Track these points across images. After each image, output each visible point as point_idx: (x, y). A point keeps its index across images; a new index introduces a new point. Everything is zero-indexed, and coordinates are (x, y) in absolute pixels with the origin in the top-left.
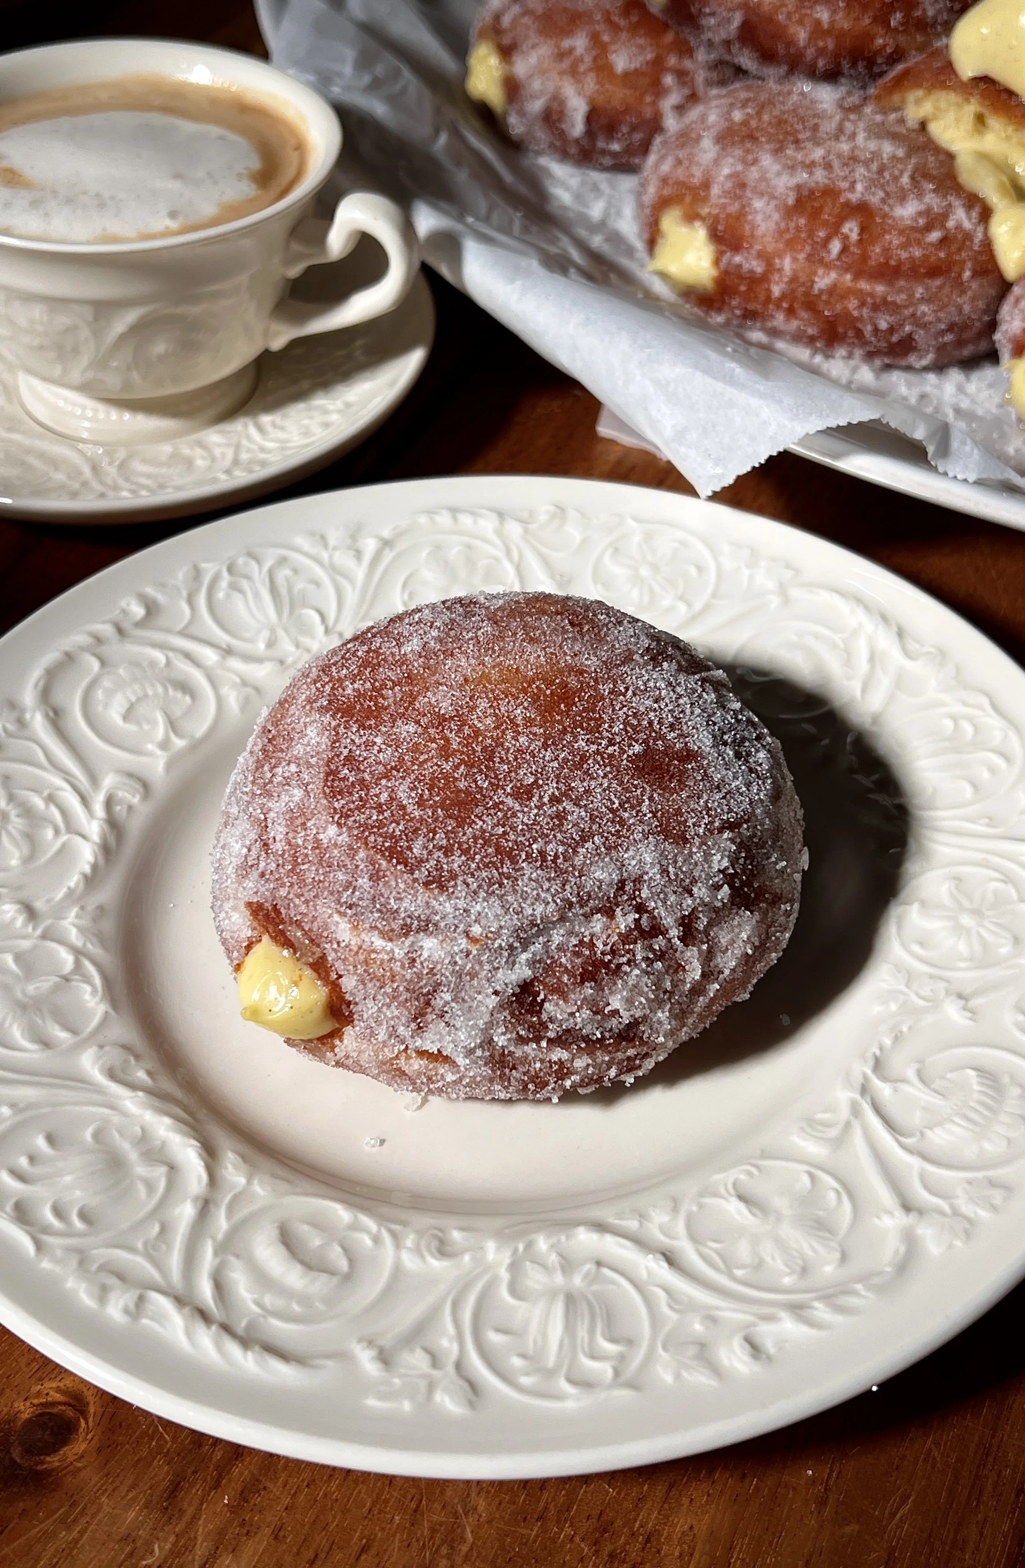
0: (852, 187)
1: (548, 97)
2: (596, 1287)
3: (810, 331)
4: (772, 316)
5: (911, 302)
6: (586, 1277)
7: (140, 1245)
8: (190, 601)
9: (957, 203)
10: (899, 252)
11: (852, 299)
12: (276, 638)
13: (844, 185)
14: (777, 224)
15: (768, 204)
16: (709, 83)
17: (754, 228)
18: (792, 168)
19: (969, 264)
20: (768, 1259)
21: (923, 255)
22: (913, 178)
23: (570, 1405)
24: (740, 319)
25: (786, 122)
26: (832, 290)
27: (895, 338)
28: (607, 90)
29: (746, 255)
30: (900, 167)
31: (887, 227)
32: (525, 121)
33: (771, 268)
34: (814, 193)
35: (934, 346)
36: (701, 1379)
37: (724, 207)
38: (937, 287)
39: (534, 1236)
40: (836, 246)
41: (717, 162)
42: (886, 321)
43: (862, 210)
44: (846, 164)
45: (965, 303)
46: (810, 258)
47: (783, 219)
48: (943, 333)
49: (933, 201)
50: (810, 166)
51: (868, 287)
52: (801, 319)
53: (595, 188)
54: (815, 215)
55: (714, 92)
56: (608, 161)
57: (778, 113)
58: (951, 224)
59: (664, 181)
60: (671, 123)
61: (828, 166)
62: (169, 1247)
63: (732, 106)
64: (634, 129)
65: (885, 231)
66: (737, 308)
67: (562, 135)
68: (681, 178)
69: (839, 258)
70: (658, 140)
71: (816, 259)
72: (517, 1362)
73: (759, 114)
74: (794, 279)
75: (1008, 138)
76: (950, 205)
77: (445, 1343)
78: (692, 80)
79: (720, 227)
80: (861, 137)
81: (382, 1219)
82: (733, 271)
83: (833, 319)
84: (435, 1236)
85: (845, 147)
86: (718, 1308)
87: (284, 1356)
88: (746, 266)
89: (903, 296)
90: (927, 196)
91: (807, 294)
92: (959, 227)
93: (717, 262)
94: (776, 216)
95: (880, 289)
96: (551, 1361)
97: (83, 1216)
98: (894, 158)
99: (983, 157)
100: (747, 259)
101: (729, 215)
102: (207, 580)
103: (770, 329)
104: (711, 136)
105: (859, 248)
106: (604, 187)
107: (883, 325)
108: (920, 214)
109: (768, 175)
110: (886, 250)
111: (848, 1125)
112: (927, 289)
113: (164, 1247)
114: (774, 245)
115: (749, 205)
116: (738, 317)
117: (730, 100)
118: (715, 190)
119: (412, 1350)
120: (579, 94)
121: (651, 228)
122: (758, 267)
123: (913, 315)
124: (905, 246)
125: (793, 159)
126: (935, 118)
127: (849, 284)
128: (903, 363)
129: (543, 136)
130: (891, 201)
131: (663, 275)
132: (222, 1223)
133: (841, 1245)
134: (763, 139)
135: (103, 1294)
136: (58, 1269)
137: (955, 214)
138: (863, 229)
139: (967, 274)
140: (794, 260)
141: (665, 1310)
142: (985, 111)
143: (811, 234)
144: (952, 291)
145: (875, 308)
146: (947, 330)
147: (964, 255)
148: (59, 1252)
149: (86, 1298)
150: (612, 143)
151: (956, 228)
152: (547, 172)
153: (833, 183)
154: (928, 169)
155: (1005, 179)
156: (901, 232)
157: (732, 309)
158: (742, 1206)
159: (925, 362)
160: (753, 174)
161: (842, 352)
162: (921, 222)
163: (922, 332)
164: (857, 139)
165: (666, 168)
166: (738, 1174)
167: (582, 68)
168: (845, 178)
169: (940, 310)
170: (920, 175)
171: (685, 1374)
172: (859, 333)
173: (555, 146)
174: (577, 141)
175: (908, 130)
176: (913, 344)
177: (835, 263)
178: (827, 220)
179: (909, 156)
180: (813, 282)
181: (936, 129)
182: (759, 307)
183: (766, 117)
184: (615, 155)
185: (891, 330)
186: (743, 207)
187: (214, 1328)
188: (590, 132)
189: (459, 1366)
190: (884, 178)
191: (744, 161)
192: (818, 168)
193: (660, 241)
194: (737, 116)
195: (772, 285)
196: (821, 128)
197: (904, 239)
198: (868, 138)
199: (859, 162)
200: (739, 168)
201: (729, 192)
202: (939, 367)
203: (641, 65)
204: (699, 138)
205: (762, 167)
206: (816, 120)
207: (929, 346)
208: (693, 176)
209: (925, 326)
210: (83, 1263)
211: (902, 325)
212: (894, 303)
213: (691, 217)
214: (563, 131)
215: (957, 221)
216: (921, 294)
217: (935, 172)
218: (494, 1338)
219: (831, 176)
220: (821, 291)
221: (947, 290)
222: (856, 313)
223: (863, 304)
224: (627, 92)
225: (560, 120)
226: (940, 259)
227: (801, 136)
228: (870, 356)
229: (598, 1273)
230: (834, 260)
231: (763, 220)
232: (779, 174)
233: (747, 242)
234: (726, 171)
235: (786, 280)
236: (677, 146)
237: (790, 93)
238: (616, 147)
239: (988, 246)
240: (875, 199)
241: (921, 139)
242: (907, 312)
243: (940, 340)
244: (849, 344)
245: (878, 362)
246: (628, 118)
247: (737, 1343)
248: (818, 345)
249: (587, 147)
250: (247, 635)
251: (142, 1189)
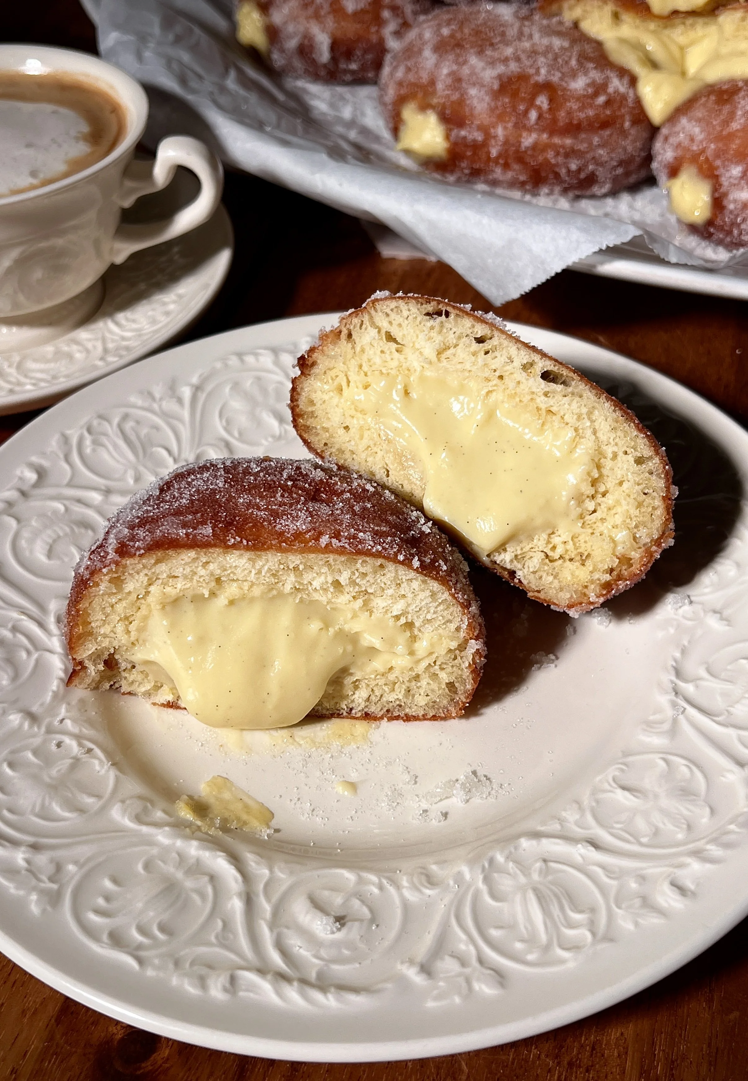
0: (538, 72)
1: (299, 37)
2: (550, 878)
3: (522, 178)
4: (493, 171)
5: (591, 148)
6: (541, 872)
7: (213, 939)
8: (67, 458)
9: (612, 75)
10: (578, 114)
11: (549, 151)
12: (140, 474)
13: (532, 71)
14: (488, 104)
15: (480, 92)
16: (415, 13)
17: (472, 109)
18: (492, 63)
19: (627, 117)
20: (661, 825)
21: (596, 114)
22: (578, 60)
23: (571, 965)
24: (467, 177)
25: (481, 32)
26: (535, 147)
27: (582, 176)
28: (343, 27)
29: (468, 129)
30: (569, 54)
31: (566, 97)
32: (284, 55)
33: (488, 136)
34: (511, 79)
35: (610, 178)
36: (654, 920)
37: (448, 96)
38: (608, 136)
39: (490, 854)
40: (533, 115)
41: (437, 66)
42: (575, 164)
43: (547, 87)
44: (529, 57)
45: (628, 145)
46: (516, 125)
47: (492, 100)
48: (615, 168)
49: (596, 75)
50: (505, 61)
51: (560, 141)
52: (514, 170)
53: (342, 98)
54: (515, 95)
55: (422, 18)
56: (348, 77)
57: (474, 26)
58: (611, 90)
59: (400, 84)
60: (393, 44)
61: (518, 59)
62: (235, 935)
63: (439, 26)
64: (365, 52)
65: (566, 100)
66: (466, 168)
67: (313, 62)
68: (412, 80)
69: (537, 124)
70: (388, 58)
71: (521, 126)
72: (519, 946)
73: (461, 28)
74: (506, 142)
75: (637, 27)
76: (607, 78)
77: (462, 947)
78: (403, 12)
79: (448, 112)
80: (536, 36)
81: (378, 871)
82: (460, 142)
83: (537, 167)
84: (422, 873)
85: (527, 45)
86: (642, 869)
87: (355, 990)
88: (470, 137)
89: (585, 145)
90: (591, 73)
91: (517, 151)
92: (616, 92)
93: (447, 137)
94: (487, 99)
95: (568, 141)
96: (543, 937)
97: (162, 928)
98: (562, 48)
99: (623, 41)
100: (470, 132)
101: (453, 102)
102: (74, 441)
103: (492, 180)
104: (429, 48)
105: (550, 114)
106: (348, 96)
107: (573, 167)
108: (588, 85)
109: (476, 70)
110: (569, 113)
111: (675, 721)
112: (602, 138)
113: (231, 936)
114: (488, 119)
115: (467, 94)
116: (466, 175)
117: (437, 22)
118: (440, 86)
119: (442, 959)
120: (323, 31)
121: (394, 119)
122: (479, 137)
123: (594, 158)
124: (581, 109)
125: (491, 57)
126: (584, 18)
127: (546, 141)
128: (588, 193)
129: (300, 65)
130: (566, 79)
131: (408, 152)
132: (266, 907)
133: (705, 801)
134: (468, 46)
135: (202, 982)
136: (161, 975)
137: (612, 82)
138: (551, 100)
139: (627, 124)
140: (505, 128)
141: (606, 880)
142: (619, 9)
143: (514, 108)
144: (618, 138)
145: (567, 155)
146: (618, 166)
147: (623, 111)
148: (156, 961)
149: (191, 989)
150: (350, 64)
151: (615, 93)
152: (305, 91)
153: (524, 69)
154: (587, 54)
155: (641, 54)
156: (578, 99)
157: (462, 169)
158: (626, 794)
159: (605, 189)
160: (466, 71)
161: (545, 190)
162: (590, 91)
163: (601, 169)
164: (534, 38)
165: (400, 74)
166: (612, 771)
167: (323, 13)
168: (531, 66)
169: (612, 152)
170: (583, 58)
171: (640, 920)
172: (557, 175)
173: (309, 71)
174: (325, 66)
175: (566, 28)
176: (595, 178)
177: (535, 127)
178: (525, 97)
179: (572, 46)
180: (520, 143)
181: (587, 26)
182: (482, 165)
183: (466, 31)
184: (353, 72)
185: (579, 170)
186: (462, 95)
187: (295, 984)
188: (334, 59)
189: (481, 961)
190: (558, 63)
191: (457, 63)
192: (511, 61)
193: (402, 128)
194: (445, 31)
195: (490, 148)
196: (507, 34)
197: (581, 105)
198: (541, 37)
199: (539, 54)
200: (455, 67)
201: (450, 86)
202: (614, 193)
203: (365, 6)
204: (420, 51)
205: (471, 65)
206: (502, 29)
207: (606, 178)
208: (421, 78)
209: (602, 164)
210: (177, 963)
211: (586, 165)
212: (579, 150)
213: (424, 108)
214: (314, 60)
215: (614, 88)
216: (598, 142)
217: (592, 55)
218: (494, 933)
219: (522, 66)
220: (527, 148)
221: (615, 137)
222: (553, 161)
223: (558, 154)
224: (358, 26)
225: (311, 53)
226: (607, 116)
227: (495, 41)
228: (565, 191)
229: (547, 867)
230: (533, 126)
231: (478, 103)
232: (484, 69)
233: (469, 120)
234: (445, 71)
235: (500, 143)
236: (405, 59)
237: (479, 12)
238: (354, 66)
239: (638, 102)
240: (555, 78)
241: (577, 34)
242: (589, 156)
243: (614, 173)
244: (550, 184)
245: (571, 195)
246: (360, 45)
247: (666, 887)
248: (528, 187)
249: (333, 70)
250: (117, 476)
251: (196, 897)
